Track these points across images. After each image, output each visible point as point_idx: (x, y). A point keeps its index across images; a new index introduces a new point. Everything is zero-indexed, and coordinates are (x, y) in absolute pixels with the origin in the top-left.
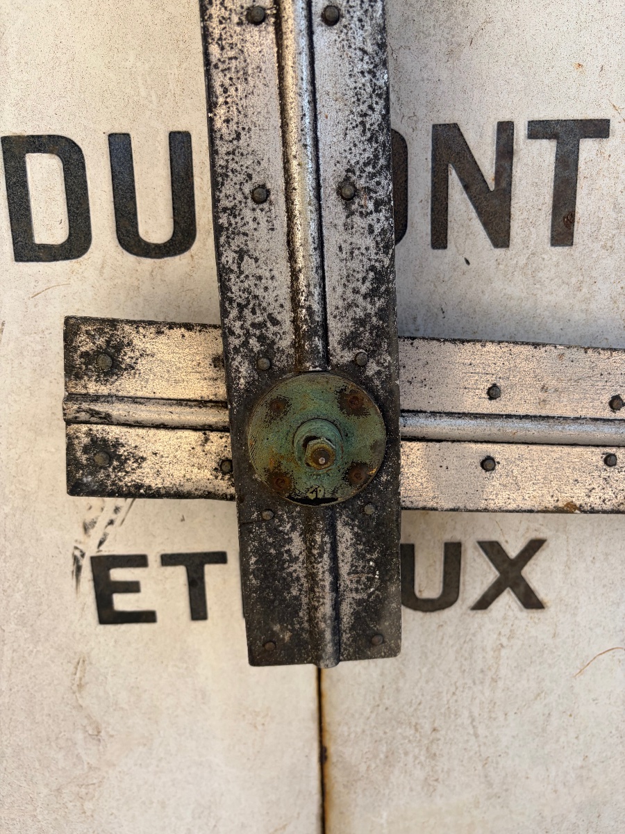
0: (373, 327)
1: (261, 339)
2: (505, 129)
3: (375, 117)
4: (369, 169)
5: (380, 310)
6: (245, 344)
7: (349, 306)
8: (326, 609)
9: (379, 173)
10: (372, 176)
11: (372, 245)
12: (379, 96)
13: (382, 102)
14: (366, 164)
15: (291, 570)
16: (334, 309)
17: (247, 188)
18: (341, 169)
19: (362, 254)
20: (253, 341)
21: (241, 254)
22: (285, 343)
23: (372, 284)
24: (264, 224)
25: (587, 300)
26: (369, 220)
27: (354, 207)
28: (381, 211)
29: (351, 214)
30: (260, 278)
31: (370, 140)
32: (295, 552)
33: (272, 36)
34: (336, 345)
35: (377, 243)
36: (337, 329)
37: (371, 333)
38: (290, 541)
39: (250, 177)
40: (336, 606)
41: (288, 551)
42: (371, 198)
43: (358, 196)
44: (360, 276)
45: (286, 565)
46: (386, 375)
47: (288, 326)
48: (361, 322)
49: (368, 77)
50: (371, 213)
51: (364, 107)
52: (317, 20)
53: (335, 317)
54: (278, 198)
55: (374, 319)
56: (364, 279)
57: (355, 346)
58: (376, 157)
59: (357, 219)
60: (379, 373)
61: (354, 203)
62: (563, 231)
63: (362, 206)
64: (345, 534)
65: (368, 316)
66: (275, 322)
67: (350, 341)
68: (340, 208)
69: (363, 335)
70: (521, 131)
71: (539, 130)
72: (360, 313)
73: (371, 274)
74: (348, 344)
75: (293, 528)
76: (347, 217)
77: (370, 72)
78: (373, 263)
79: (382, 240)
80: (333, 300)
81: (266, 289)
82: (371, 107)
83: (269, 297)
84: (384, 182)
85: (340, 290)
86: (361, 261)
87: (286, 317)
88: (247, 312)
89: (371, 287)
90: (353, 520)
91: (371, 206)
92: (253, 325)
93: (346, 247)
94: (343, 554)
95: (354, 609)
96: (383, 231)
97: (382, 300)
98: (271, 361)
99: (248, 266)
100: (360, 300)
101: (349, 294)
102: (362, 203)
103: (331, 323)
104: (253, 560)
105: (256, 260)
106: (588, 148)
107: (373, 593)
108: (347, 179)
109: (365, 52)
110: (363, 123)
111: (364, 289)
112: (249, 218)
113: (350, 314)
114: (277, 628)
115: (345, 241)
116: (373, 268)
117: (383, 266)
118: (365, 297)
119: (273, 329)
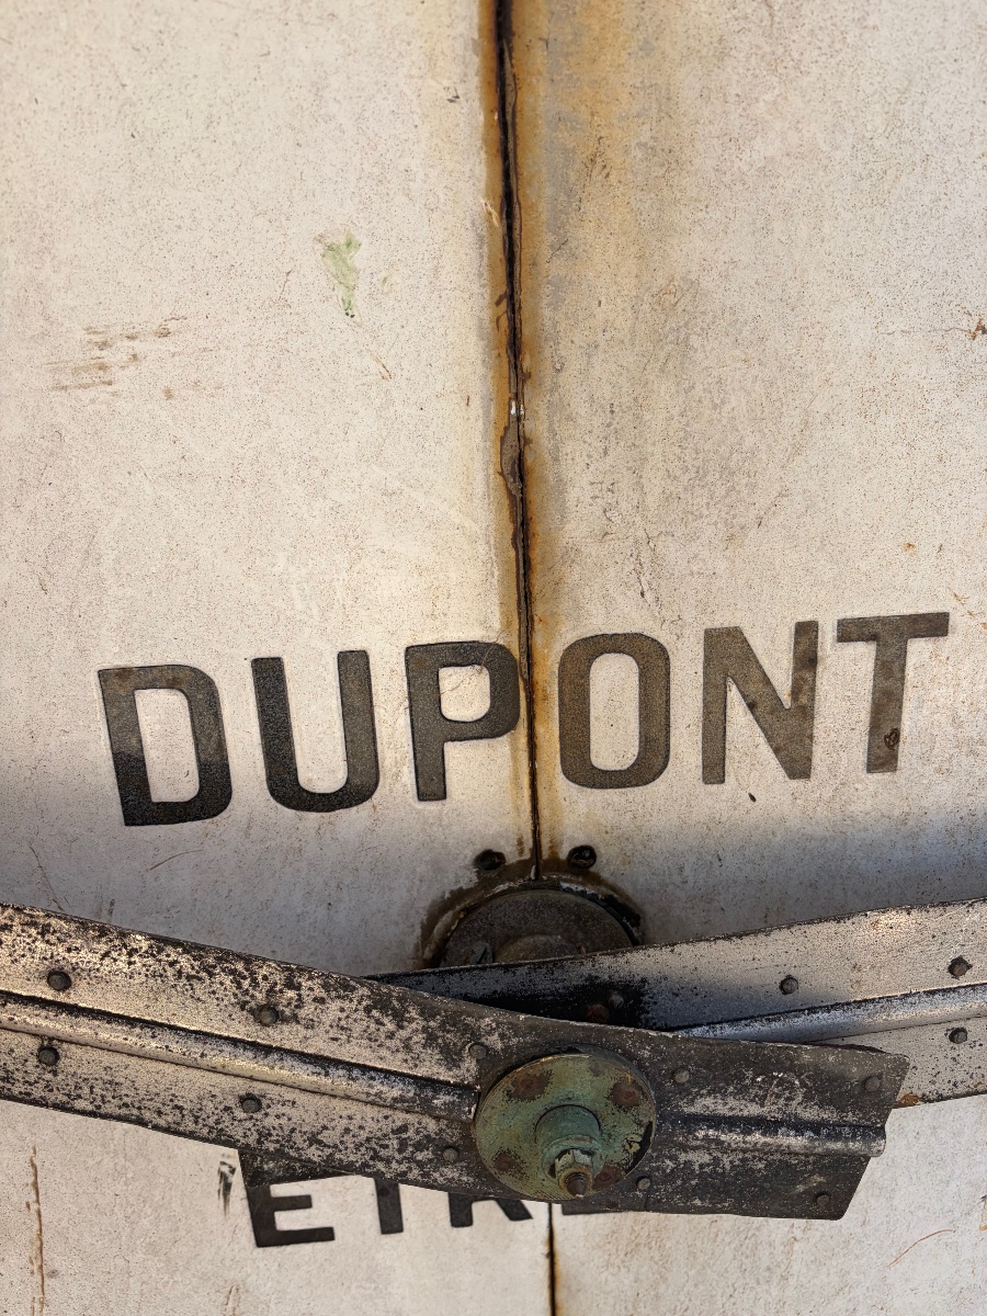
0: (442, 1026)
1: (419, 1147)
3: (185, 962)
5: (422, 1014)
6: (420, 1164)
7: (408, 1047)
8: (796, 1142)
10: (254, 982)
11: (338, 1003)
12: (160, 951)
13: (169, 949)
14: (239, 986)
15: (728, 1167)
16: (405, 1065)
17: (240, 1114)
18: (238, 1014)
19: (348, 1017)
20: (420, 1156)
21: (314, 1140)
22: (432, 1125)
23: (387, 1016)
24: (287, 1110)
26: (307, 999)
27: (288, 1012)
28: (300, 984)
29: (295, 1018)
30: (347, 1130)
31: (211, 975)
32: (707, 1159)
34: (451, 1073)
35: (338, 997)
36: (431, 1067)
37: (448, 1032)
38: (688, 1163)
39: (227, 1109)
41: (701, 1166)
42: (281, 991)
43: (276, 1005)
44: (373, 1026)
45: (720, 1171)
46: (508, 1029)
47: (411, 1118)
48: (431, 1039)
49: (135, 958)
50: (299, 995)
51: (170, 972)
52: (62, 998)
53: (416, 1066)
54: (257, 1088)
55: (432, 1024)
57: (459, 1053)
58: (233, 972)
59: (302, 1013)
60: (502, 1036)
61: (283, 1012)
63: (289, 1004)
64: (706, 1104)
65: (425, 1030)
66: (404, 1128)
67: (451, 1057)
68: (286, 1028)
69: (448, 1041)
72: (419, 1038)
73: (375, 1013)
74: (454, 1060)
76: (298, 1022)
77: (130, 954)
78: (361, 1007)
79: (335, 990)
80: (395, 1064)
81: (361, 1128)
82: (172, 964)
83: (371, 1125)
84: (264, 971)
85: (384, 1052)
86: (355, 1020)
87: (400, 1118)
88: (383, 1153)
89: (391, 1018)
90: (691, 1093)
91: (291, 994)
92: (400, 1151)
93: (333, 1033)
94: (731, 1109)
95: (816, 1104)
96: (326, 986)
97: (410, 1009)
98: (449, 1147)
99: (328, 1137)
100: (403, 1034)
102: (285, 1002)
103: (420, 1072)
104: (698, 1202)
105: (325, 1128)
107: (802, 1082)
108: (251, 1011)
109: (106, 954)
110: (189, 978)
111: (391, 1026)
112: (276, 1123)
113: (417, 1049)
114: (801, 1188)
115: (327, 1032)
116: (368, 1010)
117: (369, 997)
118: (401, 1027)
119: (411, 1133)
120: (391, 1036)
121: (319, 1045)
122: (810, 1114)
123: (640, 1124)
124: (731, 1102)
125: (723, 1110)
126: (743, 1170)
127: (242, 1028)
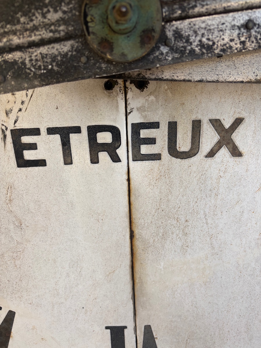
4: (259, 36)
5: (194, 51)
7: (195, 32)
9: (257, 42)
11: (225, 42)
16: (194, 23)
19: (220, 37)
23: (206, 44)
26: (236, 39)
27: (242, 30)
28: (240, 45)
29: (239, 28)
32: (49, 16)
34: (175, 26)
35: (225, 45)
36: (183, 25)
37: (182, 47)
38: (56, 11)
42: (246, 38)
43: (247, 32)
44: (210, 37)
46: (161, 58)
50: (240, 39)
53: (190, 24)
55: (189, 48)
56: (208, 39)
57: (175, 38)
59: (237, 32)
60: (162, 54)
63: (243, 34)
65: (191, 44)
67: (178, 34)
69: (181, 42)
72: (192, 39)
78: (216, 43)
79: (227, 47)
84: (253, 45)
85: (203, 25)
86: (217, 36)
90: (75, 51)
91: (243, 39)
93: (224, 27)
94: (53, 48)
95: (18, 61)
96: (231, 47)
103: (187, 21)
108: (255, 24)
111: (204, 40)
113: (191, 33)
117: (215, 49)
118: (200, 41)
120: (203, 35)
121: (228, 18)
123: (94, 33)
124: (55, 51)
125: (57, 46)
126: (29, 15)
127: (257, 14)
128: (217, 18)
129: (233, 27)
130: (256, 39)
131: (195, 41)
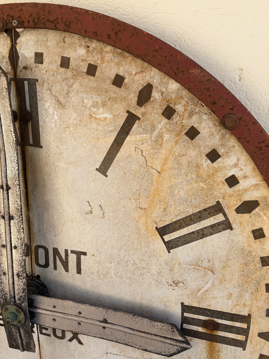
0: (23, 298)
1: (5, 296)
2: (66, 251)
3: (23, 264)
4: (22, 272)
5: (24, 295)
6: (2, 297)
7: (19, 294)
8: (20, 342)
9: (24, 273)
10: (22, 273)
11: (23, 284)
12: (23, 261)
13: (24, 262)
14: (21, 271)
16: (16, 294)
17: (2, 272)
18: (17, 272)
19: (21, 286)
20: (3, 296)
21: (1, 282)
22: (8, 298)
23: (23, 291)
24: (5, 279)
25: (85, 285)
26: (22, 280)
27: (19, 278)
28: (24, 279)
29: (19, 279)
30: (4, 287)
31: (22, 267)
32: (14, 331)
33: (6, 249)
34: (17, 300)
38: (12, 329)
39: (3, 271)
40: (22, 342)
43: (20, 276)
44: (21, 289)
45: (13, 333)
46: (25, 306)
47: (9, 295)
48: (21, 297)
49: (21, 257)
51: (21, 262)
52: (13, 248)
54: (7, 274)
56: (21, 290)
57: (20, 300)
58: (23, 270)
62: (79, 271)
66: (7, 294)
67: (19, 299)
68: (17, 278)
70: (69, 252)
71: (73, 252)
73: (23, 289)
75: (13, 327)
77: (22, 257)
80: (16, 292)
81: (5, 289)
82: (22, 262)
83: (6, 290)
84: (24, 274)
85: (17, 291)
88: (2, 292)
90: (23, 329)
91: (22, 278)
92: (3, 294)
93: (18, 284)
95: (26, 343)
96: (24, 282)
97: (25, 293)
98: (6, 300)
100: (21, 293)
101: (19, 291)
103: (16, 296)
104: (7, 330)
105: (4, 284)
106: (82, 257)
108: (18, 273)
109: (21, 254)
110: (21, 265)
111: (21, 291)
112: (3, 277)
114: (13, 342)
116: (23, 288)
117: (25, 288)
118: (22, 293)
119: (6, 295)
120: (20, 291)
121: (16, 282)
122: (24, 342)
123: (17, 324)
124: (23, 333)
125: (21, 332)
126: (14, 336)
127: (15, 272)
128: (15, 286)
129: (18, 281)
130: (23, 273)
131: (21, 294)
